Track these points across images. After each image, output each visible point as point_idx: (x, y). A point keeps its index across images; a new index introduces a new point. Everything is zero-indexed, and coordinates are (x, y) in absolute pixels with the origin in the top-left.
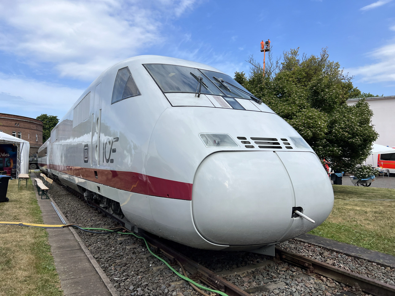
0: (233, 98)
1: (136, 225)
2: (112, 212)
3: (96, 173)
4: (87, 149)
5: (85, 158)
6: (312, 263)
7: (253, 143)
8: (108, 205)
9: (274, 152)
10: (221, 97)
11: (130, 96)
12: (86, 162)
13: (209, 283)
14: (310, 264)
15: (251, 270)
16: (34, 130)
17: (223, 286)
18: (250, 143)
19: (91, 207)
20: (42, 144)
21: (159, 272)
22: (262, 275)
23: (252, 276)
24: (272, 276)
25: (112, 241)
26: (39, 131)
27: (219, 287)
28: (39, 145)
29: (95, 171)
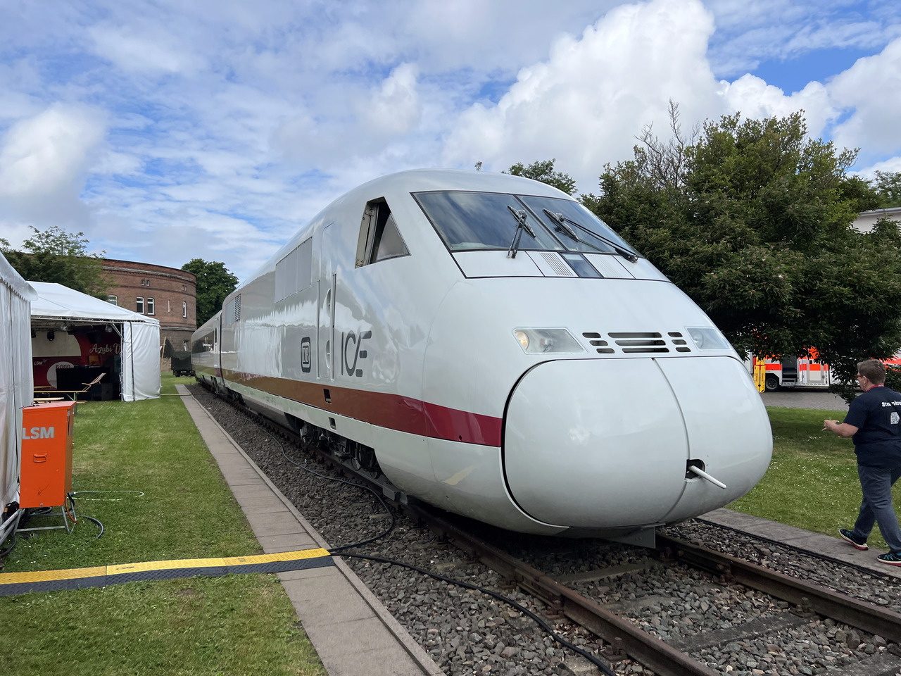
0: (580, 253)
1: (403, 491)
3: (327, 392)
4: (308, 346)
5: (304, 363)
6: (731, 565)
7: (612, 343)
8: (349, 453)
9: (653, 359)
10: (556, 253)
12: (307, 370)
13: (535, 592)
14: (727, 566)
15: (615, 575)
16: (180, 292)
17: (558, 595)
18: (607, 345)
19: (312, 457)
20: (195, 322)
21: (448, 573)
22: (635, 583)
23: (615, 584)
24: (654, 585)
25: (359, 521)
26: (188, 294)
27: (552, 598)
28: (188, 324)
29: (325, 390)
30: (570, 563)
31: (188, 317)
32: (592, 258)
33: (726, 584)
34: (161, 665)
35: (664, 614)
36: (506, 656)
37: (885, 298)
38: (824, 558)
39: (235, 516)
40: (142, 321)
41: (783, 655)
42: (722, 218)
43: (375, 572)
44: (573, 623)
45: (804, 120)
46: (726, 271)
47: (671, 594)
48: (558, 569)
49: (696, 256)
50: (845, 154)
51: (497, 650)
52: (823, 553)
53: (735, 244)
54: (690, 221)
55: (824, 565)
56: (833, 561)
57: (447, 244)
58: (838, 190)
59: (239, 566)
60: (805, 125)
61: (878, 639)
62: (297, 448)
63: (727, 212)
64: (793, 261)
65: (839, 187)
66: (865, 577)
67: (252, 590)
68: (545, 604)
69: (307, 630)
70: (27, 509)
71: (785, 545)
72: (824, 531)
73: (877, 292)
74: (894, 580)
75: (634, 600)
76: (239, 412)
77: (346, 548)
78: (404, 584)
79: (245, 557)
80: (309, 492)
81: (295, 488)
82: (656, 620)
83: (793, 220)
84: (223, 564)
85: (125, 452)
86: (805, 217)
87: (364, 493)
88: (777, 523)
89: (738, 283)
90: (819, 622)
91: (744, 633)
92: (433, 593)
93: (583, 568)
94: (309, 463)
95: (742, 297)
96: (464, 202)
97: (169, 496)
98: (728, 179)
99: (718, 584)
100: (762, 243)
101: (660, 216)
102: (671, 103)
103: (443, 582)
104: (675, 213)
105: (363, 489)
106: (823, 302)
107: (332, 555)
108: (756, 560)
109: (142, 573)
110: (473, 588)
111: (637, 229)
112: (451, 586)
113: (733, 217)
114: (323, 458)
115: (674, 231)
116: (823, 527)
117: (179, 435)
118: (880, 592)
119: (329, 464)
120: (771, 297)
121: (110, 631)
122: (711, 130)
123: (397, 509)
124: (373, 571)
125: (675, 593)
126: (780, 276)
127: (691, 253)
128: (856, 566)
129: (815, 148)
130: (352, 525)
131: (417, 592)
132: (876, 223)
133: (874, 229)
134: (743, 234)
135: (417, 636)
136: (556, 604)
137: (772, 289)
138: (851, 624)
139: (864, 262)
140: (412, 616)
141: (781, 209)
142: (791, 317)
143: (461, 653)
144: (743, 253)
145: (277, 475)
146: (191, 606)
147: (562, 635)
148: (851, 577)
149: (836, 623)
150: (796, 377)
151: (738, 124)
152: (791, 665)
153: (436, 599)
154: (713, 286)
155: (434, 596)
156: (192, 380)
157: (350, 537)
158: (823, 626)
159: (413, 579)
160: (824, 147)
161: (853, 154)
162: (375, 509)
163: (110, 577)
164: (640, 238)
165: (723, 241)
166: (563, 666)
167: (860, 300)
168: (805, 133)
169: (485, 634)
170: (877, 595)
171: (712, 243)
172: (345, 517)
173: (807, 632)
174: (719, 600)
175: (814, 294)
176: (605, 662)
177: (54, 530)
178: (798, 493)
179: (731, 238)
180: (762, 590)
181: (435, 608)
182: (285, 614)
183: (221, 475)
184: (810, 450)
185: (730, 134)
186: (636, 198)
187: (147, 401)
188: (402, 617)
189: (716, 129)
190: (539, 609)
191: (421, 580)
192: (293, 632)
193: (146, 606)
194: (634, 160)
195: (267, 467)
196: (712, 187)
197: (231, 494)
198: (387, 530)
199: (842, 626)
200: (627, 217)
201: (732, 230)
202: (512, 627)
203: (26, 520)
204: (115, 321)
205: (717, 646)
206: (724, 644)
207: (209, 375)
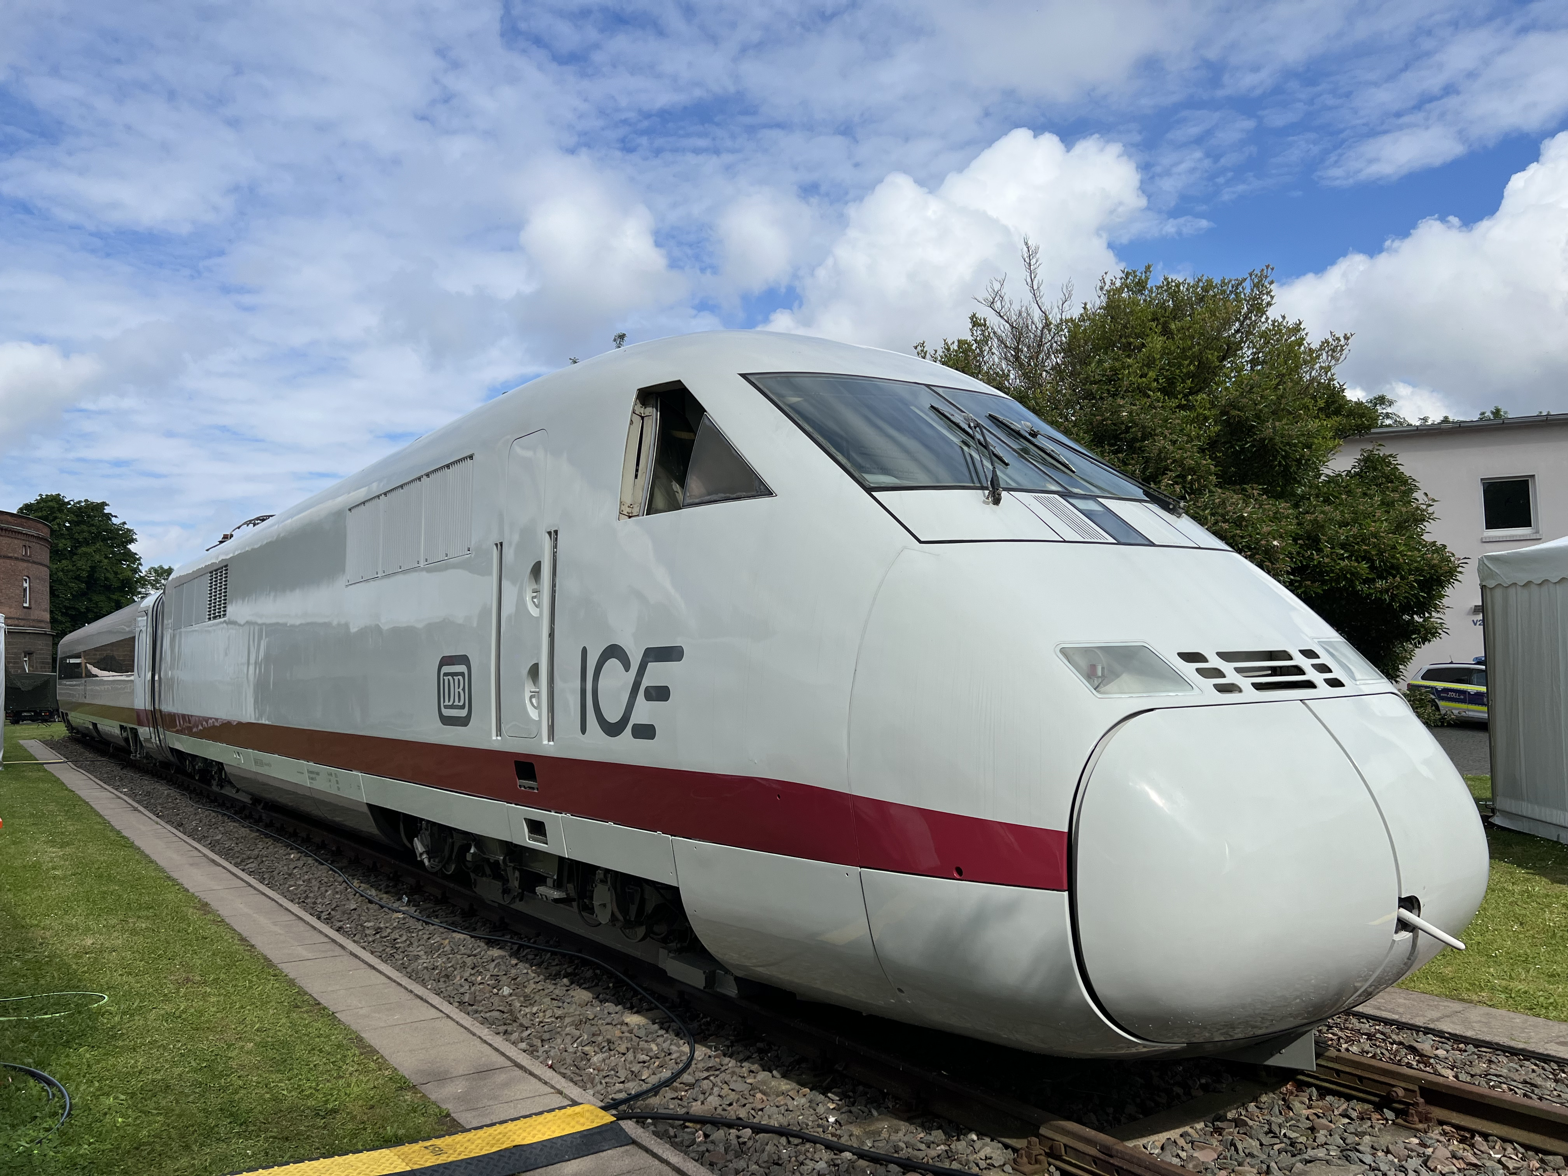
0: (1094, 498)
3: (526, 767)
4: (461, 674)
5: (446, 707)
6: (1420, 1088)
7: (1230, 672)
9: (1302, 701)
10: (1056, 496)
11: (723, 495)
12: (458, 722)
14: (1414, 1091)
16: (17, 559)
18: (1223, 675)
20: (47, 616)
21: (886, 1146)
26: (34, 562)
28: (34, 620)
29: (515, 762)
31: (33, 606)
50: (1327, 342)
57: (856, 475)
59: (437, 1166)
60: (1271, 291)
72: (1476, 998)
73: (1405, 571)
79: (436, 1143)
81: (422, 963)
83: (1272, 447)
84: (403, 1166)
86: (1288, 444)
93: (1127, 1108)
94: (415, 905)
97: (167, 999)
98: (1152, 374)
102: (1026, 244)
107: (616, 1119)
114: (444, 893)
126: (1275, 543)
132: (1360, 457)
133: (1354, 467)
141: (1253, 429)
145: (364, 934)
151: (1148, 286)
156: (58, 730)
160: (1292, 330)
161: (1342, 342)
167: (1380, 584)
179: (1177, 476)
183: (243, 939)
185: (1137, 302)
194: (970, 339)
195: (330, 916)
197: (292, 983)
207: (116, 724)
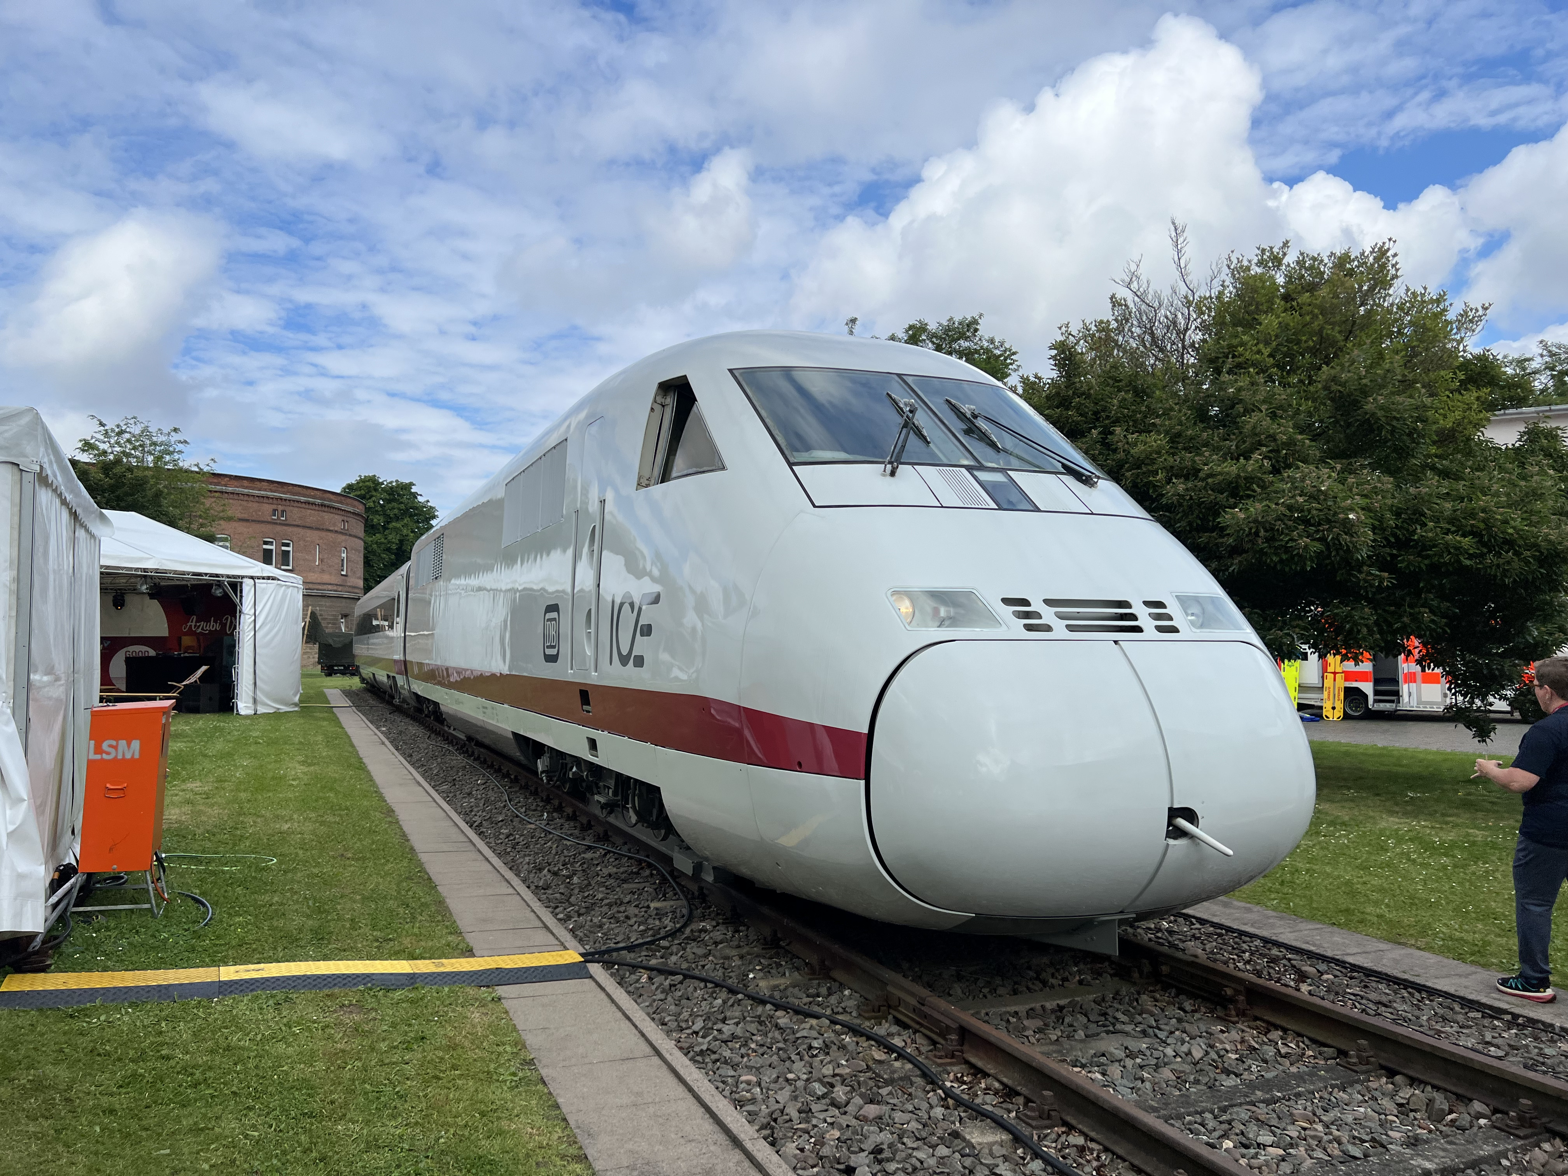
0: (1003, 471)
1: (706, 858)
2: (634, 819)
3: (585, 695)
4: (554, 619)
5: (548, 647)
6: (1246, 988)
7: (1048, 615)
8: (619, 798)
9: (1116, 642)
10: (963, 470)
11: (694, 470)
12: (551, 659)
13: (918, 1023)
14: (1241, 991)
15: (1055, 1003)
16: (336, 532)
17: (954, 1026)
18: (1040, 617)
19: (555, 810)
20: (361, 583)
21: (777, 994)
22: (1086, 1015)
23: (1053, 1017)
24: (1117, 1019)
25: (632, 910)
26: (350, 535)
27: (944, 1033)
28: (350, 586)
29: (581, 691)
30: (981, 983)
31: (349, 574)
32: (1022, 479)
33: (1236, 1019)
34: (311, 1115)
35: (1129, 1063)
36: (865, 1119)
37: (1533, 557)
38: (1406, 984)
39: (428, 899)
40: (274, 579)
41: (1320, 1127)
42: (1254, 418)
43: (657, 989)
44: (978, 1072)
45: (1395, 255)
46: (1259, 506)
47: (1144, 1033)
48: (959, 992)
49: (1210, 480)
50: (1466, 312)
51: (849, 1108)
52: (1406, 976)
53: (1278, 461)
54: (1202, 421)
55: (1406, 995)
56: (1420, 988)
57: (786, 452)
58: (1455, 373)
59: (434, 973)
60: (1397, 263)
61: (1477, 1106)
62: (531, 794)
63: (1264, 407)
64: (1375, 491)
65: (1458, 368)
66: (1471, 1015)
67: (454, 1011)
68: (934, 1043)
69: (544, 1072)
70: (90, 875)
71: (1344, 962)
72: (1413, 942)
73: (1519, 546)
74: (1520, 1021)
75: (1081, 1041)
76: (433, 736)
77: (609, 951)
78: (703, 1008)
79: (444, 961)
80: (550, 865)
81: (527, 859)
82: (1115, 1071)
83: (1376, 422)
84: (408, 970)
85: (243, 795)
86: (1395, 418)
87: (642, 868)
88: (1335, 928)
89: (1279, 525)
90: (1384, 1080)
91: (1259, 1093)
92: (752, 1022)
93: (1000, 991)
94: (550, 820)
95: (1287, 549)
96: (819, 387)
97: (318, 865)
98: (1266, 351)
99: (1221, 1019)
100: (1322, 461)
101: (1151, 412)
102: (1173, 223)
103: (769, 1007)
104: (1177, 408)
105: (640, 862)
106: (1427, 562)
107: (586, 961)
108: (1292, 983)
109: (277, 979)
110: (817, 1017)
111: (1112, 433)
112: (779, 1013)
113: (1273, 416)
114: (574, 812)
115: (1174, 439)
116: (1411, 935)
117: (333, 771)
118: (1493, 1037)
119: (584, 820)
120: (1337, 550)
121: (227, 1063)
122: (1239, 271)
123: (696, 893)
124: (654, 987)
125: (1150, 1031)
126: (1351, 516)
127: (1201, 475)
128: (1458, 997)
129: (1416, 300)
130: (621, 917)
131: (724, 1021)
132: (1523, 429)
133: (1520, 440)
134: (1290, 443)
135: (721, 1085)
136: (952, 1040)
137: (1337, 538)
138: (1436, 1082)
139: (1497, 494)
140: (714, 1057)
141: (1356, 404)
142: (1372, 586)
143: (792, 1111)
144: (1289, 476)
145: (497, 837)
146: (357, 1030)
147: (958, 1089)
148: (1449, 1014)
149: (1413, 1081)
150: (1397, 693)
151: (1285, 261)
152: (1330, 1142)
153: (755, 1032)
154: (1238, 531)
155: (753, 1028)
157: (617, 935)
158: (1390, 1086)
159: (719, 1001)
160: (1432, 301)
161: (1480, 312)
162: (660, 892)
163: (226, 983)
164: (1116, 449)
165: (1256, 456)
166: (955, 1135)
167: (1490, 558)
168: (1395, 277)
169: (832, 1086)
170: (1488, 1043)
171: (1238, 459)
172: (610, 905)
173: (1363, 1096)
174: (1222, 1042)
175: (1412, 547)
176: (1025, 1130)
177: (132, 910)
178: (1376, 881)
179: (1270, 451)
180: (1294, 1028)
181: (753, 1046)
182: (508, 1049)
183: (404, 835)
184: (1406, 814)
185: (1272, 278)
186: (1111, 382)
187: (277, 716)
188: (698, 1058)
189: (1248, 269)
190: (923, 1049)
191: (730, 1002)
192: (520, 1074)
193: (283, 1028)
194: (1111, 318)
195: (480, 825)
196: (1239, 366)
197: (420, 864)
198: (678, 926)
199: (1422, 1086)
200: (1096, 413)
201: (1273, 438)
202: (878, 1075)
203: (86, 894)
204: (228, 576)
205: (1212, 1112)
206: (1224, 1110)
207: (385, 673)
